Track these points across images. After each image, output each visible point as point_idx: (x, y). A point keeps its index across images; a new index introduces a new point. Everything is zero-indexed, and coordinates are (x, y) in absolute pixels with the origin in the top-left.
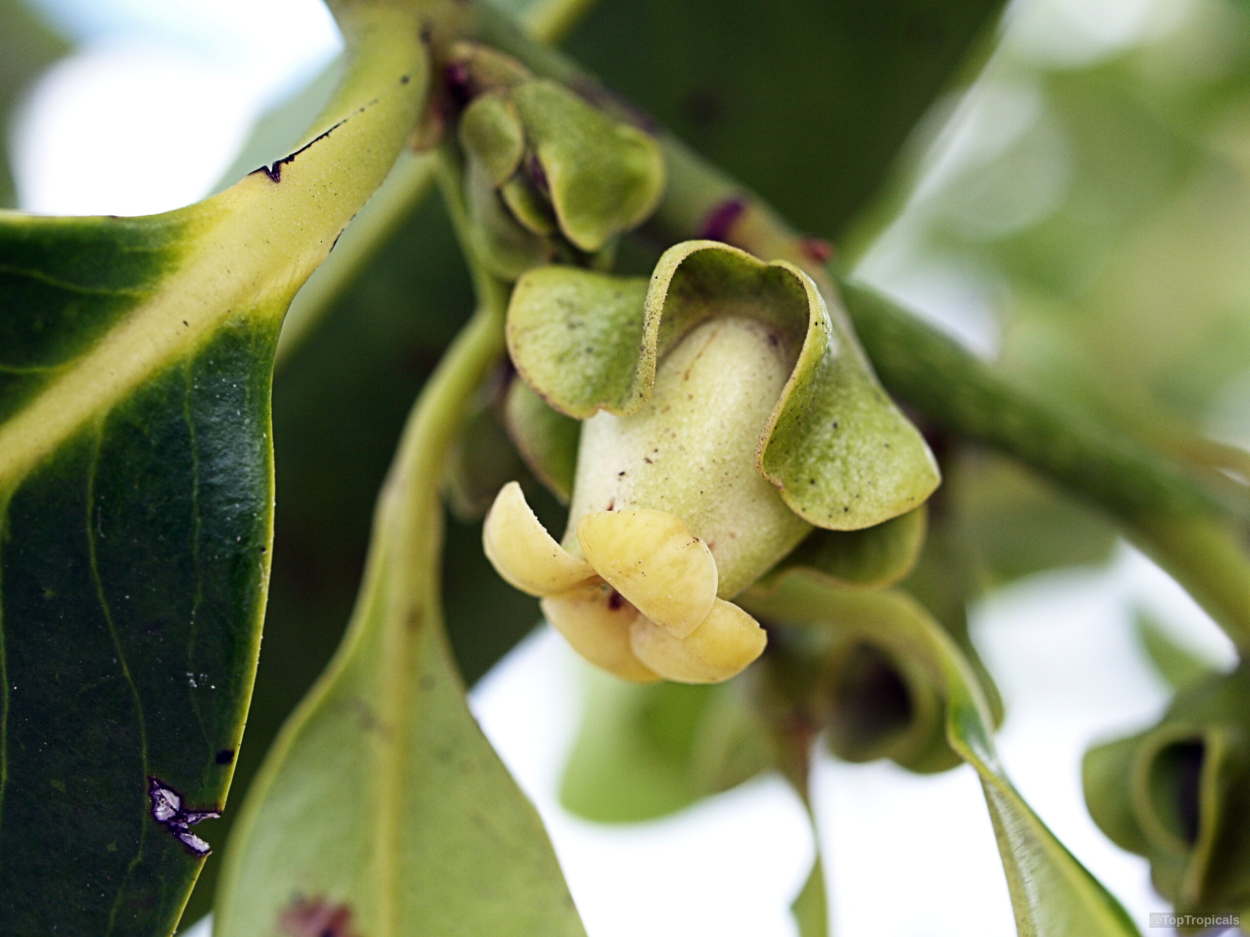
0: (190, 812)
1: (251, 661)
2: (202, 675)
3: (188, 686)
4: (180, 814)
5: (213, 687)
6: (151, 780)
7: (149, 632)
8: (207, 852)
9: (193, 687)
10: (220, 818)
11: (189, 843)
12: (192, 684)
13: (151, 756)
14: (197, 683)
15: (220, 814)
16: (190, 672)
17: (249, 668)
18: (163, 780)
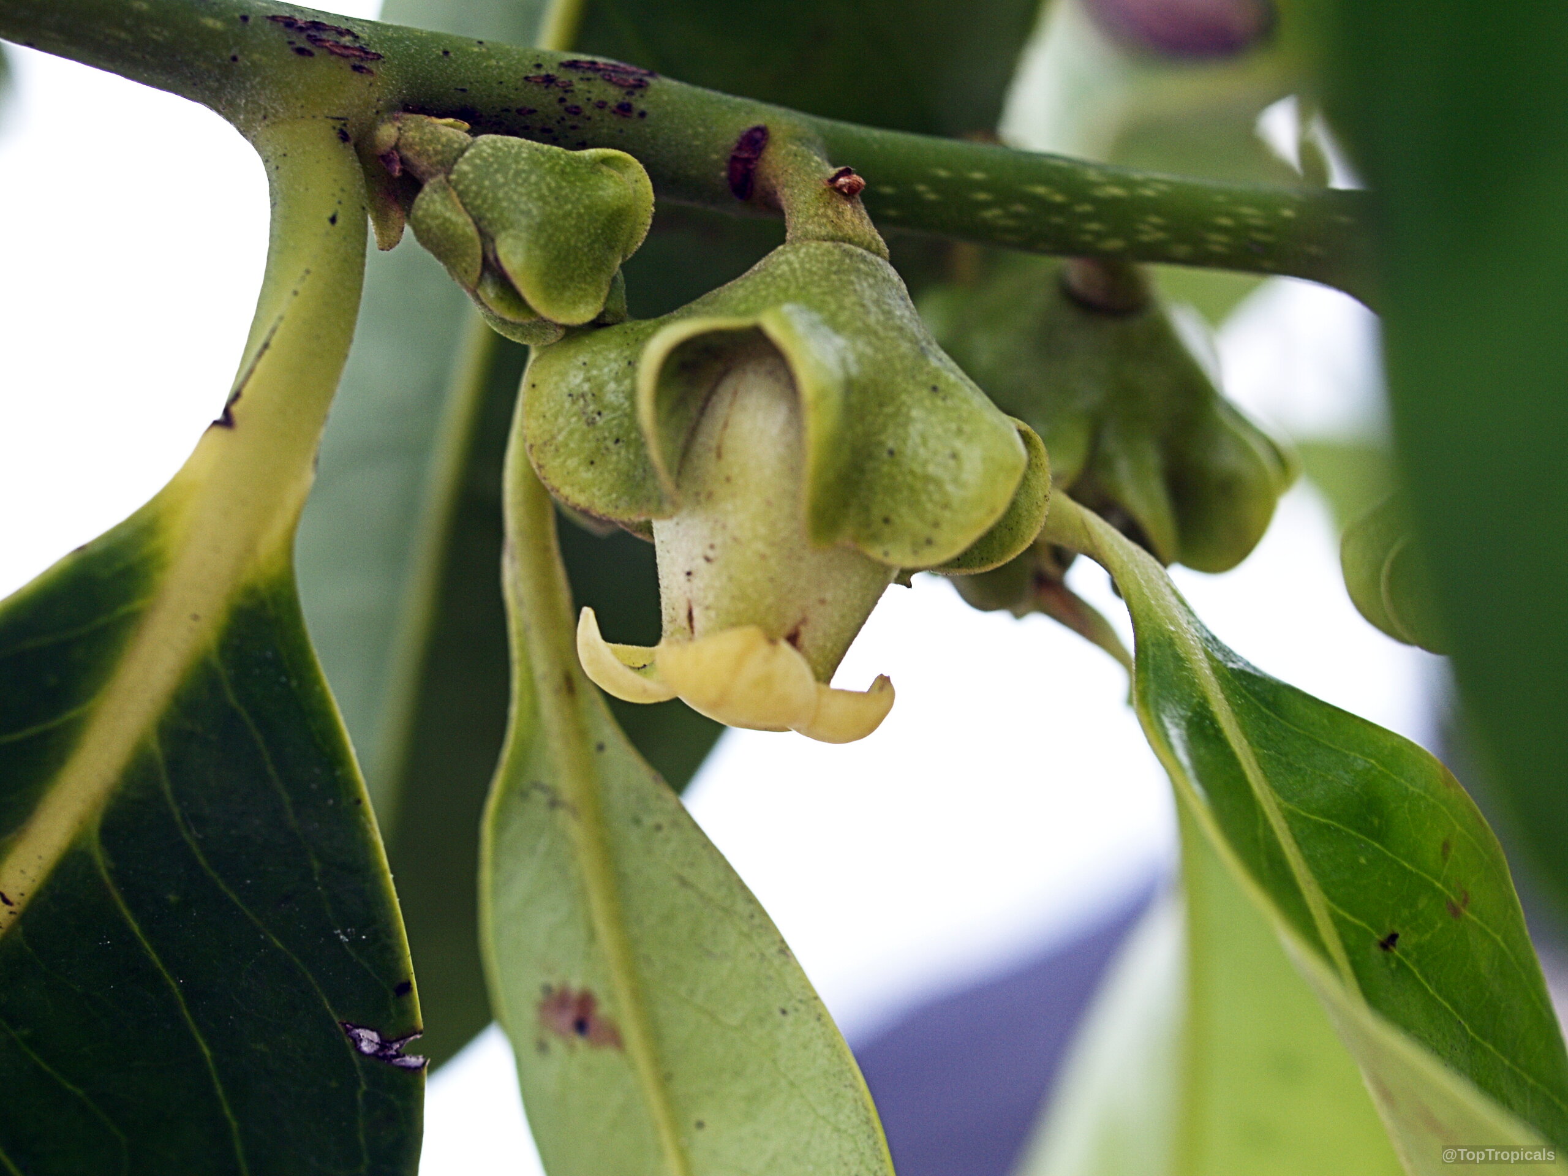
0: (391, 1042)
1: (391, 902)
2: (349, 930)
3: (341, 942)
4: (384, 1044)
5: (364, 937)
6: (344, 1024)
7: (283, 905)
8: (424, 1064)
9: (346, 942)
10: (423, 1036)
11: (403, 1064)
12: (343, 939)
13: (333, 1005)
14: (347, 937)
15: (421, 1033)
16: (337, 930)
17: (392, 908)
18: (354, 1022)
